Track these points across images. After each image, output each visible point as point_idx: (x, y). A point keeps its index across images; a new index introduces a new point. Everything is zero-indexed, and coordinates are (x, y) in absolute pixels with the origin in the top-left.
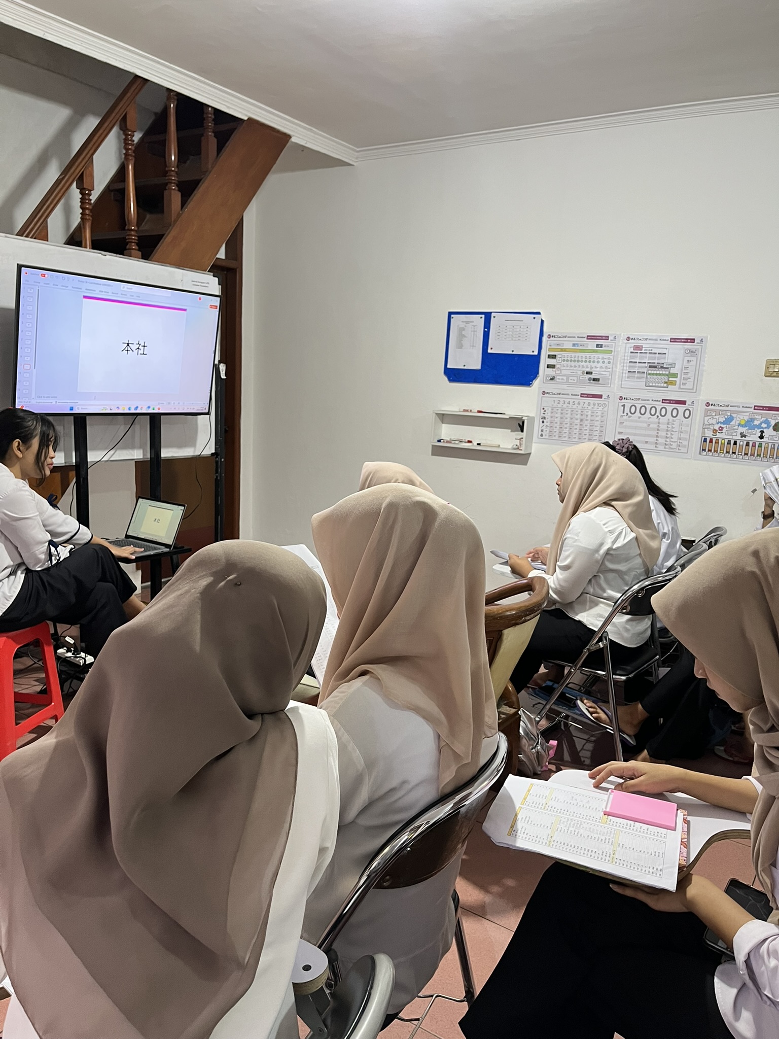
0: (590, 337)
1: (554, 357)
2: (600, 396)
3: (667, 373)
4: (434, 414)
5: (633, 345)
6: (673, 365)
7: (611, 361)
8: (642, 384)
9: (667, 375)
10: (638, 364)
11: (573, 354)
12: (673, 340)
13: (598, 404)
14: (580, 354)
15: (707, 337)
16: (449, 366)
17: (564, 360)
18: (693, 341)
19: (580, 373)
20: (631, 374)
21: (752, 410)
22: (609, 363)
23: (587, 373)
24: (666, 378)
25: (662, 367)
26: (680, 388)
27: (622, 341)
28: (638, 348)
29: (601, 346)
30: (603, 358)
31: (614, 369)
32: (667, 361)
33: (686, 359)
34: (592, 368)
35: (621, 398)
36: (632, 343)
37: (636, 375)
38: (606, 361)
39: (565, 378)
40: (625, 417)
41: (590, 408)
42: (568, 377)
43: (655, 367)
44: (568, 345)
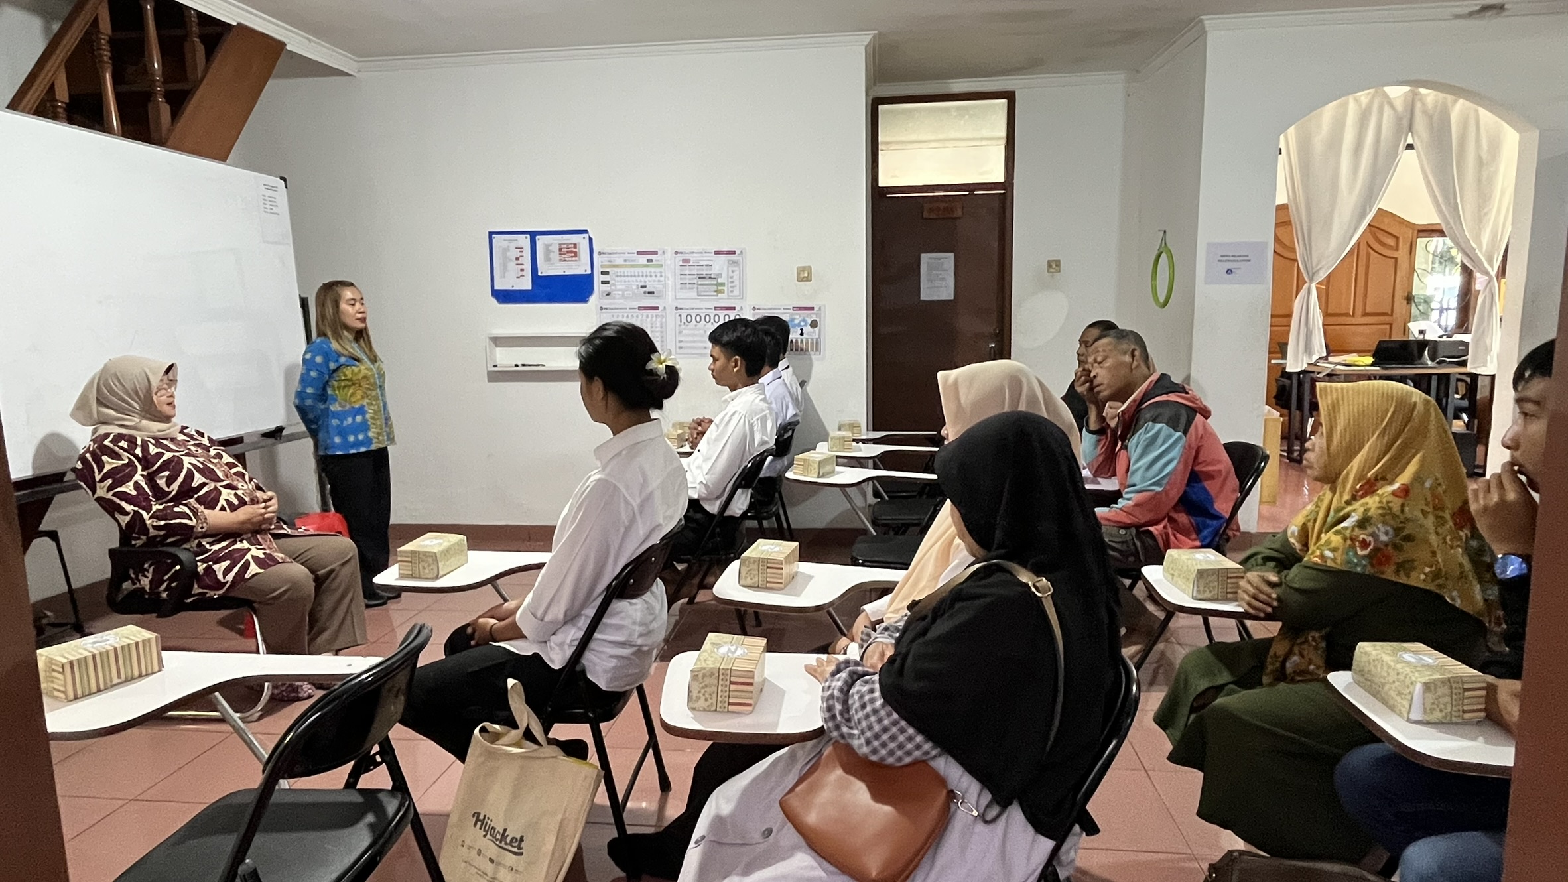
0: (639, 253)
1: (607, 273)
2: (657, 308)
3: (715, 282)
4: (488, 340)
5: (681, 259)
6: (718, 275)
7: (663, 274)
8: (695, 295)
9: (716, 285)
10: (688, 276)
11: (626, 270)
12: (717, 253)
13: (656, 316)
14: (633, 269)
15: (745, 249)
16: (496, 288)
17: (617, 276)
18: (733, 252)
19: (634, 287)
20: (683, 286)
21: (791, 311)
22: (661, 276)
23: (642, 287)
24: (715, 287)
25: (710, 278)
26: (728, 296)
27: (669, 254)
28: (686, 261)
29: (652, 261)
30: (655, 272)
31: (667, 281)
32: (714, 271)
33: (730, 269)
34: (645, 282)
35: (677, 309)
36: (680, 257)
37: (688, 286)
38: (659, 275)
39: (620, 293)
40: (683, 327)
41: (649, 320)
42: (623, 291)
43: (704, 278)
44: (620, 261)
